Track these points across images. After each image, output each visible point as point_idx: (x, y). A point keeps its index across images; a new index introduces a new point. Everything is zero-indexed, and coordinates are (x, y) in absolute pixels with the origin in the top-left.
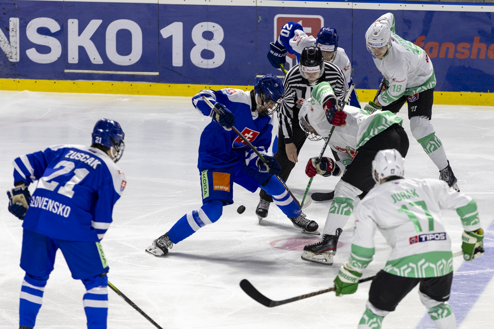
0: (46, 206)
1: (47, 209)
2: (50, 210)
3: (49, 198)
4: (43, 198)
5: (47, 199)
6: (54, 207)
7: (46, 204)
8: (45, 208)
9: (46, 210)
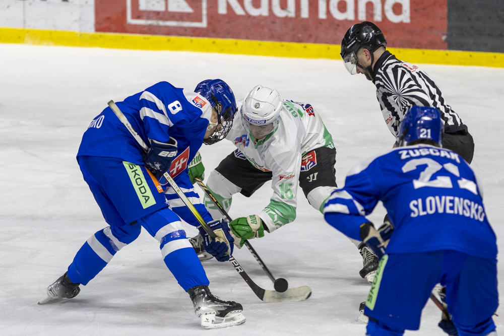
0: (452, 208)
1: (456, 212)
2: (461, 213)
3: (454, 196)
4: (443, 198)
5: (452, 198)
6: (464, 209)
7: (451, 205)
8: (451, 212)
9: (454, 214)
